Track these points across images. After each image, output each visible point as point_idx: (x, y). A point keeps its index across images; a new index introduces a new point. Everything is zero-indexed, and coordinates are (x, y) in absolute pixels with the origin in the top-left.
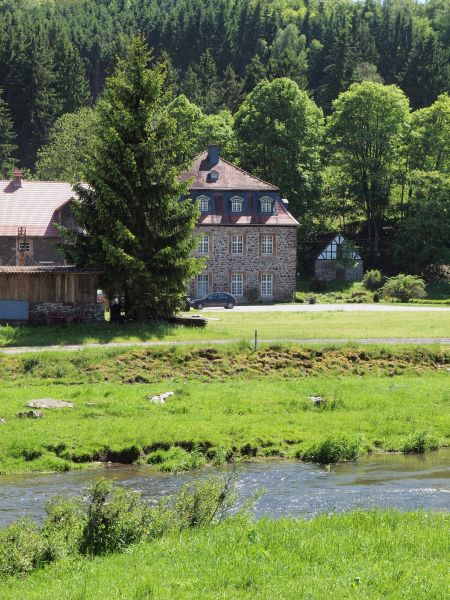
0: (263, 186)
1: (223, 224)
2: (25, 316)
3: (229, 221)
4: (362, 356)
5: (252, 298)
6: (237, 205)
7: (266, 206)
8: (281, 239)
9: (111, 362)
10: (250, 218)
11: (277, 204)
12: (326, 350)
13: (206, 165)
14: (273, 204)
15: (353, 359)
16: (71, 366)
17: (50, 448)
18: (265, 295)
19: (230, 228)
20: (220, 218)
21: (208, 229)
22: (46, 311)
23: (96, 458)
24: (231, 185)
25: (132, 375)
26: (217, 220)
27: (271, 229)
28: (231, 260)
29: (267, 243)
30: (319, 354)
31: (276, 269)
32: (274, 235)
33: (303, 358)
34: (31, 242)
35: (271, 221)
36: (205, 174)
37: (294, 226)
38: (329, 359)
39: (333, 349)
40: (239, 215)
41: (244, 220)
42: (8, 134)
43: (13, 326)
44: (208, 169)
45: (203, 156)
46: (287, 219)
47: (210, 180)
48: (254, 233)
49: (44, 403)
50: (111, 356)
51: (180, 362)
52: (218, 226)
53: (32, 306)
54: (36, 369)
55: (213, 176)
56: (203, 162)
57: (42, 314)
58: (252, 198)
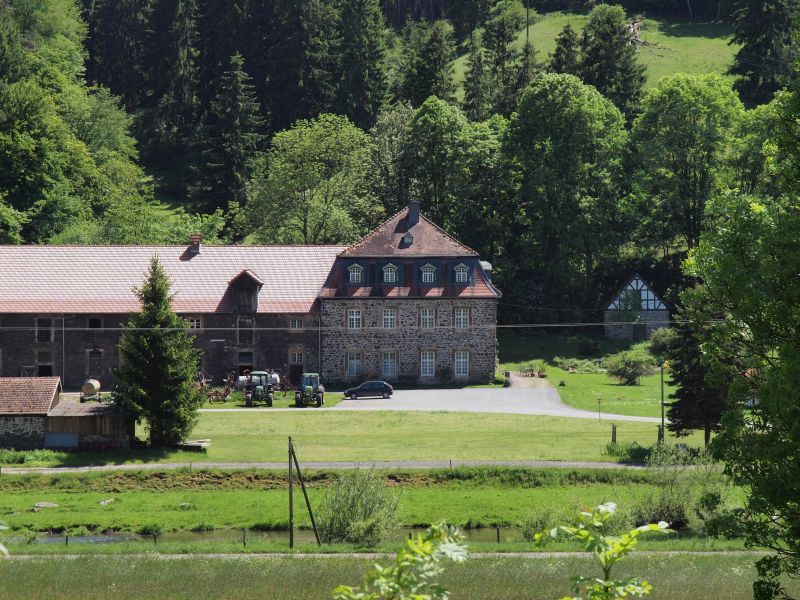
0: (462, 250)
1: (412, 296)
2: (76, 444)
3: (418, 292)
4: (256, 477)
5: (445, 380)
6: (428, 274)
7: (461, 275)
8: (478, 312)
9: (101, 480)
10: (442, 290)
11: (475, 273)
12: (234, 473)
13: (404, 226)
14: (470, 272)
15: (250, 479)
16: (78, 482)
17: (26, 526)
18: (460, 374)
19: (419, 302)
20: (408, 290)
21: (394, 302)
22: (90, 440)
23: (46, 530)
24: (426, 250)
25: (111, 488)
26: (405, 292)
27: (466, 301)
28: (420, 337)
29: (462, 317)
30: (229, 476)
31: (472, 346)
32: (470, 308)
33: (219, 478)
34: (201, 318)
35: (466, 293)
36: (399, 237)
37: (493, 299)
38: (234, 479)
39: (239, 473)
40: (429, 287)
41: (434, 292)
42: (252, 119)
43: (66, 452)
44: (405, 231)
45: (404, 213)
46: (484, 290)
47: (403, 245)
48: (447, 306)
49: (43, 504)
50: (103, 476)
51: (142, 480)
52: (405, 299)
53: (81, 437)
54: (57, 485)
55: (407, 241)
56: (401, 221)
57: (87, 443)
58: (447, 265)
